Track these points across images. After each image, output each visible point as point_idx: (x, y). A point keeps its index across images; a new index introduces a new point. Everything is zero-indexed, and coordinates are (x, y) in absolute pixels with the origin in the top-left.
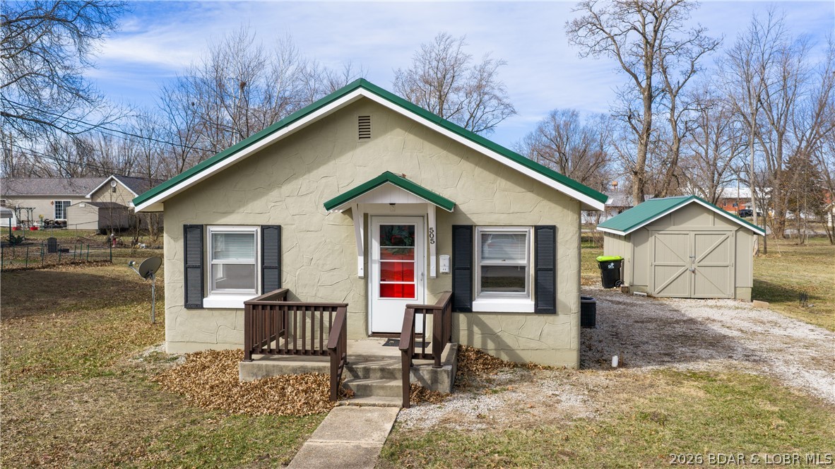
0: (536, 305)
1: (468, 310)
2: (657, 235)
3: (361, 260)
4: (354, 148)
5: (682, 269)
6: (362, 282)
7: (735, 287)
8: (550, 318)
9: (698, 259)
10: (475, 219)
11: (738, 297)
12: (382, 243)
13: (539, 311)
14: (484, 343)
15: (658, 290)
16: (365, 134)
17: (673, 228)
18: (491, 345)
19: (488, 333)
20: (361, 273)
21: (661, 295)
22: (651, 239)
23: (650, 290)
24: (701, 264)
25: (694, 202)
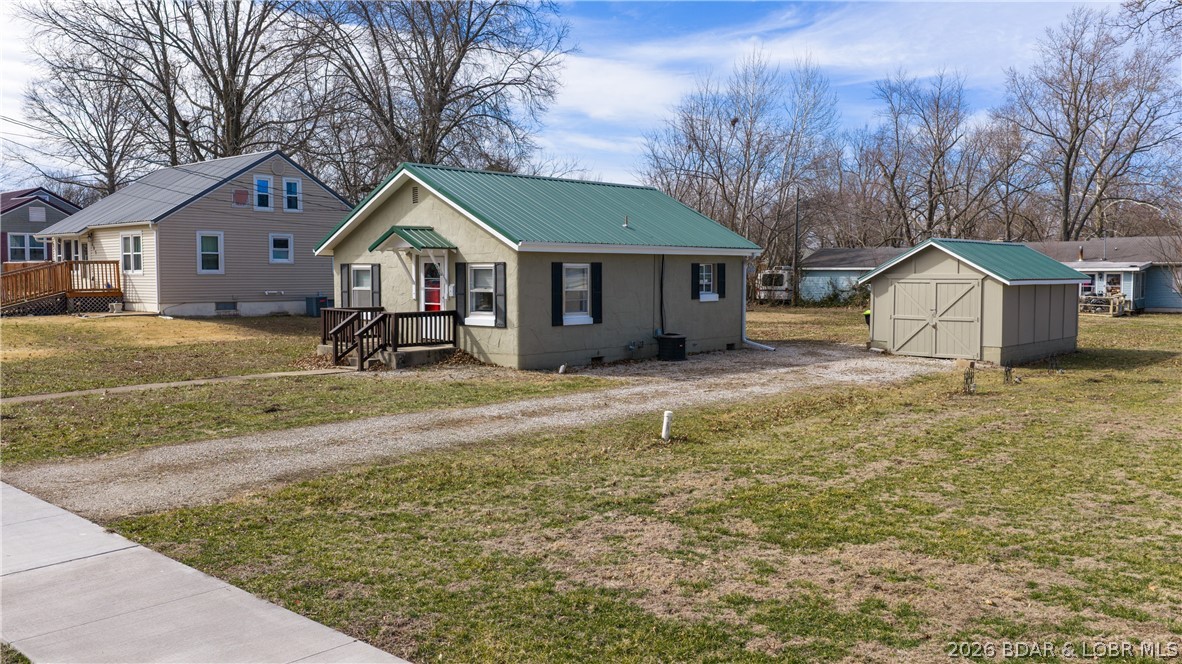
0: (496, 321)
1: (463, 324)
2: (897, 284)
3: (414, 287)
4: (411, 210)
5: (924, 323)
6: (415, 303)
7: (981, 347)
8: (504, 331)
9: (940, 312)
10: (468, 259)
11: (986, 358)
12: (426, 276)
13: (496, 327)
14: (472, 349)
15: (897, 347)
16: (415, 201)
17: (913, 276)
18: (475, 350)
19: (475, 342)
20: (414, 297)
21: (900, 352)
22: (891, 289)
23: (889, 346)
24: (944, 317)
25: (931, 247)
